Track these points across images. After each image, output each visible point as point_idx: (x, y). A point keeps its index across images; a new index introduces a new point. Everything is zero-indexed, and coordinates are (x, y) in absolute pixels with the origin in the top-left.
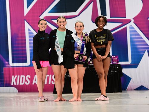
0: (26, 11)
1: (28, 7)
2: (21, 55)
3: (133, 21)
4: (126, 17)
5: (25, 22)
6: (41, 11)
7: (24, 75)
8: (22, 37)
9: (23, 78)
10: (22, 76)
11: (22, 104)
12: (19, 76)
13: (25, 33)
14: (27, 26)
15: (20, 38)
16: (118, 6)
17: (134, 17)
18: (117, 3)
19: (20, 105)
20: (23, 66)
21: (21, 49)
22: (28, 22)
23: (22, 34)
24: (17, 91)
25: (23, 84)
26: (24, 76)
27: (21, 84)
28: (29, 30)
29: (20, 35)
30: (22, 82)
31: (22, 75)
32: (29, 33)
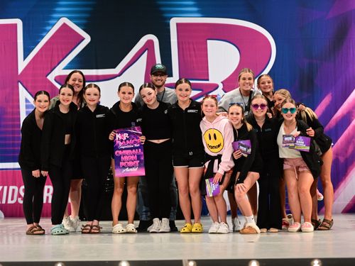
0: (22, 64)
1: (24, 59)
2: (11, 148)
3: (221, 86)
4: (208, 80)
5: (20, 85)
6: (49, 66)
7: (15, 185)
8: (13, 114)
9: (14, 190)
10: (11, 188)
11: (11, 240)
12: (6, 188)
13: (18, 107)
14: (23, 94)
15: (9, 116)
16: (194, 59)
17: (223, 80)
18: (193, 53)
19: (8, 241)
20: (14, 169)
21: (11, 136)
22: (24, 85)
23: (13, 108)
24: (3, 216)
25: (13, 202)
26: (16, 188)
27: (10, 202)
28: (27, 101)
29: (9, 110)
30: (12, 199)
31: (13, 185)
32: (27, 107)
